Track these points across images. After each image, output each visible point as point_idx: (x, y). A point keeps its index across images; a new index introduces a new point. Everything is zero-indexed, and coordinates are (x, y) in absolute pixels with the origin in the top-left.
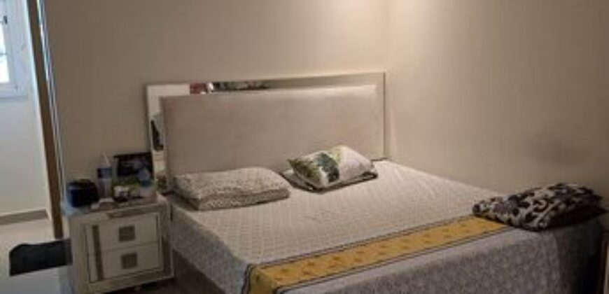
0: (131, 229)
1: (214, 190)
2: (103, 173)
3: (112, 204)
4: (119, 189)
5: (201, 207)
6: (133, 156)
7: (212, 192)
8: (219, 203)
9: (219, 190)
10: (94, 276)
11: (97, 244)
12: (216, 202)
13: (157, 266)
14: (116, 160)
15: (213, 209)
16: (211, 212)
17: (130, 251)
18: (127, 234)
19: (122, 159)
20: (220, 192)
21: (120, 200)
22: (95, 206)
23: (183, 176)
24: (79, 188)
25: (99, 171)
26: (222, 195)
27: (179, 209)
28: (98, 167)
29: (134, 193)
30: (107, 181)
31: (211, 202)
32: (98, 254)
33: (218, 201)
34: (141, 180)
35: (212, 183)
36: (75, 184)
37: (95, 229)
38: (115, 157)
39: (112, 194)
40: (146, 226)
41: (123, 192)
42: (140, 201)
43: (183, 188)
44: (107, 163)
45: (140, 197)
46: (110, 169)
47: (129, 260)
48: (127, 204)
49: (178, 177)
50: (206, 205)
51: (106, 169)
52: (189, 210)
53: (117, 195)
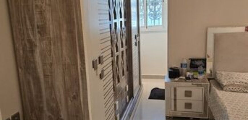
0: (190, 92)
1: (233, 82)
2: (183, 65)
3: (184, 79)
4: (188, 74)
5: (225, 89)
6: (198, 60)
7: (232, 83)
8: (235, 89)
9: (237, 82)
10: (173, 109)
11: (175, 96)
12: (234, 88)
13: (201, 111)
14: (190, 61)
15: (231, 91)
16: (230, 92)
17: (189, 102)
18: (188, 94)
19: (192, 60)
20: (237, 83)
21: (188, 78)
22: (177, 79)
23: (220, 72)
24: (172, 71)
25: (182, 64)
26: (238, 85)
27: (214, 88)
28: (181, 63)
29: (195, 76)
30: (184, 69)
31: (231, 88)
32: (175, 100)
33: (235, 88)
34: (199, 71)
35: (233, 78)
36: (171, 68)
37: (175, 89)
38: (189, 59)
39: (185, 76)
40: (198, 93)
41: (190, 75)
42: (197, 80)
43: (218, 78)
44: (185, 62)
45: (197, 79)
46: (186, 64)
47: (188, 106)
48: (190, 81)
49: (218, 72)
50: (228, 89)
51: (184, 64)
52: (218, 89)
53: (187, 76)
